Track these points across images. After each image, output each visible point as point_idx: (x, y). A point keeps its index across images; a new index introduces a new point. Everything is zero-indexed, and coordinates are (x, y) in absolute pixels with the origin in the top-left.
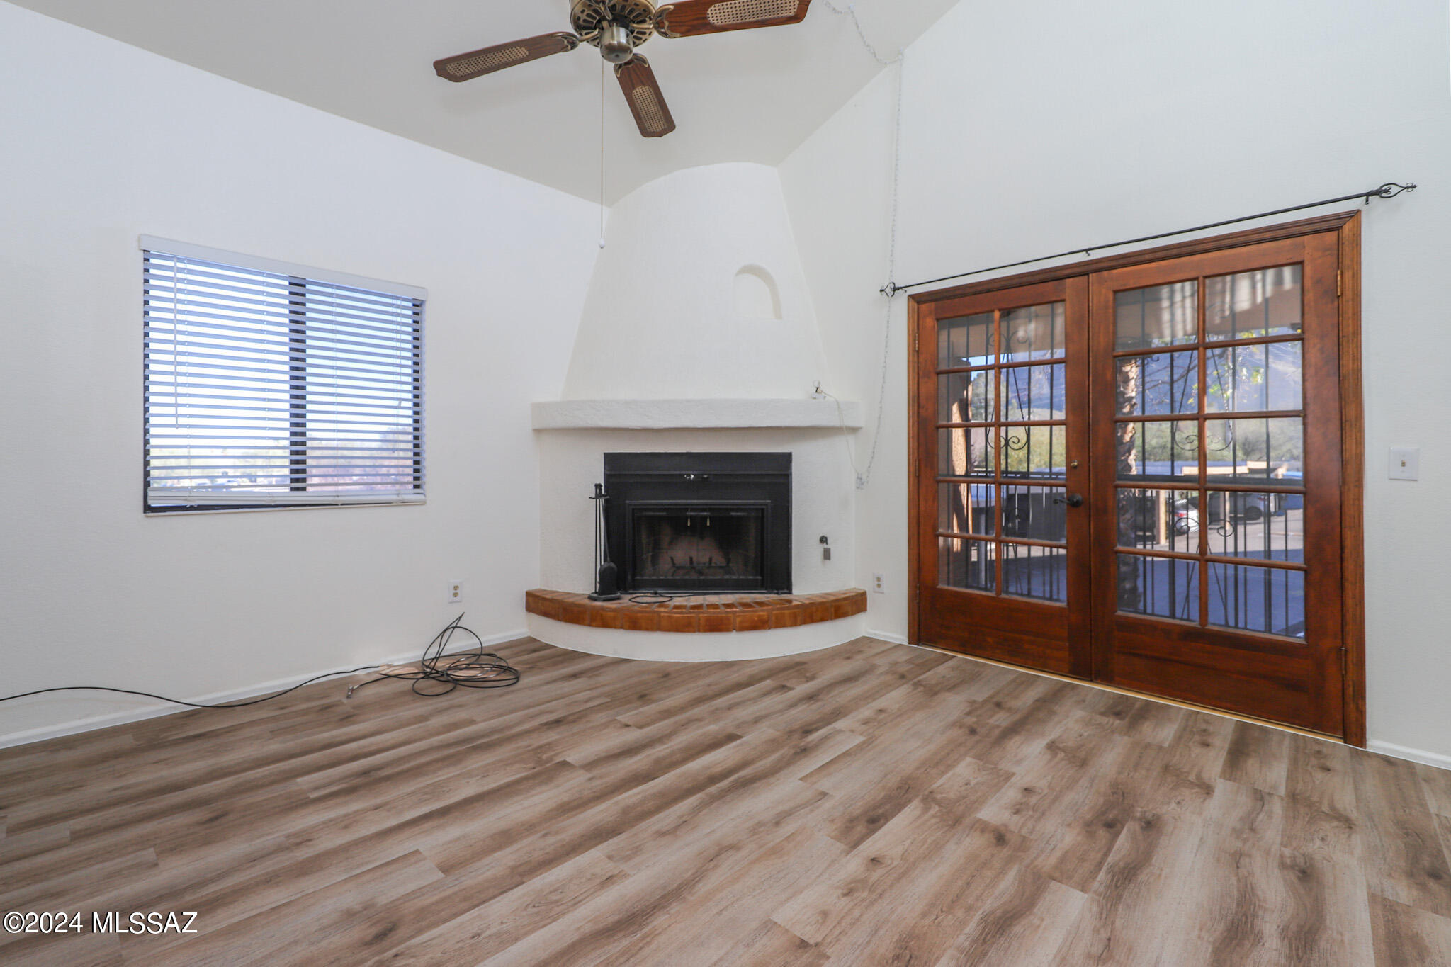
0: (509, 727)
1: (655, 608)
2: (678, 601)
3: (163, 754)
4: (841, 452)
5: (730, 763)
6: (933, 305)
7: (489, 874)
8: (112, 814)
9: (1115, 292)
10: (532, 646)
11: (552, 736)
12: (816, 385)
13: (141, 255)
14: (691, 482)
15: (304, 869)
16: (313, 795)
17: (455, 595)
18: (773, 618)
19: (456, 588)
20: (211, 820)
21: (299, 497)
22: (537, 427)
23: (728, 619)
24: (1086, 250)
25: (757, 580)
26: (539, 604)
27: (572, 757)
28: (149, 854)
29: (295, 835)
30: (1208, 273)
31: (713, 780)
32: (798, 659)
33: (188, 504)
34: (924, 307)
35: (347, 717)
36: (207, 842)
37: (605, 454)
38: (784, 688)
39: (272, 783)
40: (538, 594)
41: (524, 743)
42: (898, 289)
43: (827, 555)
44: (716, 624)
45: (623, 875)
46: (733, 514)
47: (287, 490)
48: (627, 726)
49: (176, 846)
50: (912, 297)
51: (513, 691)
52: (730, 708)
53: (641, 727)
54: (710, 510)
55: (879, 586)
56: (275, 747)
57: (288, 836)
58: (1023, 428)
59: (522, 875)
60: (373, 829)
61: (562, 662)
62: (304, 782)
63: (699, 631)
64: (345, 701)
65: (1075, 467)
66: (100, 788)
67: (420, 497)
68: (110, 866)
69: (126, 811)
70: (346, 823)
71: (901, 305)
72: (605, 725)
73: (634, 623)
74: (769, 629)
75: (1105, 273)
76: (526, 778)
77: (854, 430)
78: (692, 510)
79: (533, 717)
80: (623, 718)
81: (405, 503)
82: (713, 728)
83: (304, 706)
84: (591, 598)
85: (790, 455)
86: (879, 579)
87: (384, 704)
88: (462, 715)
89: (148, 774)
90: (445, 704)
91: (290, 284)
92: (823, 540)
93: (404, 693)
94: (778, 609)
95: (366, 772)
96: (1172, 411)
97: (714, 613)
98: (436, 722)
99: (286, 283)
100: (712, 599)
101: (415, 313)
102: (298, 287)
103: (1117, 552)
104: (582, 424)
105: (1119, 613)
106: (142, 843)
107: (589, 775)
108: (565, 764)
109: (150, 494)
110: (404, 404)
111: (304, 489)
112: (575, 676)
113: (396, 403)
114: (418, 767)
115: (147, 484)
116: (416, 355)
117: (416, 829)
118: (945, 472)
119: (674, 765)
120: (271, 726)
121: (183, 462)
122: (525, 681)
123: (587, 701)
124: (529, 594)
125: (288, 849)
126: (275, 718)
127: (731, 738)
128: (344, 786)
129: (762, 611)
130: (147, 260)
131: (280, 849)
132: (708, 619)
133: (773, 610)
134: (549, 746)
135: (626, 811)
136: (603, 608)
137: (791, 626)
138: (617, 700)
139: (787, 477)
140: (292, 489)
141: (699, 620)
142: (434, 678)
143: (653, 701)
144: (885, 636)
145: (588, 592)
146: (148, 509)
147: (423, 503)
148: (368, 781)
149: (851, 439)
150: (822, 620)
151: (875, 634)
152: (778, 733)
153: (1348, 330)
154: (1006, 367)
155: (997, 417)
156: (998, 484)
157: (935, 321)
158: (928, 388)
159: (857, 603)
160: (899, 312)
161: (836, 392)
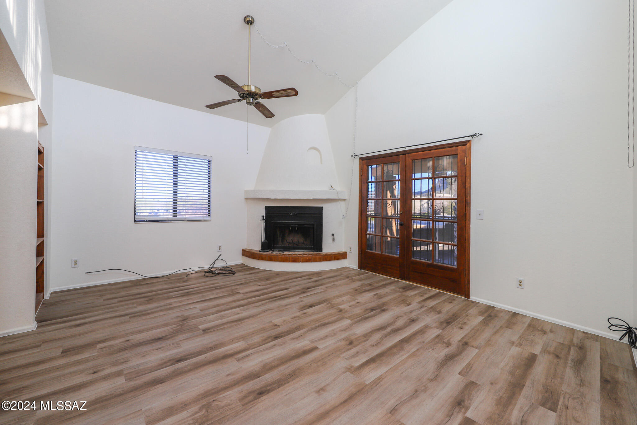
0: (227, 285)
1: (277, 254)
2: (286, 253)
3: (138, 287)
5: (282, 294)
6: (366, 161)
7: (211, 312)
8: (126, 298)
9: (412, 160)
10: (243, 266)
11: (238, 287)
12: (331, 185)
13: (135, 151)
14: (292, 216)
15: (169, 309)
16: (173, 297)
17: (220, 249)
18: (313, 259)
19: (220, 247)
20: (149, 300)
21: (175, 218)
22: (246, 198)
23: (298, 258)
24: (404, 147)
25: (312, 247)
26: (246, 253)
27: (241, 291)
28: (135, 305)
29: (169, 303)
30: (435, 156)
31: (275, 297)
32: (320, 272)
33: (145, 220)
34: (364, 161)
35: (185, 281)
36: (148, 304)
37: (265, 206)
38: (310, 278)
39: (164, 294)
40: (245, 250)
41: (230, 288)
42: (356, 156)
43: (334, 240)
44: (295, 260)
45: (242, 313)
46: (305, 226)
47: (172, 216)
48: (260, 285)
49: (141, 304)
50: (360, 158)
51: (232, 277)
52: (291, 283)
53: (263, 286)
54: (298, 224)
55: (350, 250)
56: (166, 286)
57: (167, 303)
58: (390, 201)
59: (218, 312)
60: (187, 303)
61: (249, 270)
62: (172, 294)
63: (290, 262)
64: (186, 277)
65: (402, 213)
66: (123, 293)
67: (210, 219)
68: (126, 307)
69: (129, 298)
70: (180, 302)
71: (357, 161)
72: (254, 285)
73: (271, 259)
74: (312, 262)
75: (410, 154)
76: (227, 295)
77: (345, 200)
78: (292, 224)
79: (235, 283)
80: (259, 284)
81: (205, 221)
82: (283, 287)
83: (174, 278)
84: (260, 251)
85: (322, 207)
86: (350, 248)
87: (196, 278)
88: (216, 281)
89: (134, 291)
90: (212, 279)
91: (173, 157)
92: (333, 235)
93: (202, 276)
94: (315, 256)
95: (188, 293)
96: (428, 197)
97: (294, 256)
98: (208, 283)
99: (172, 157)
100: (297, 253)
101: (209, 164)
102: (175, 157)
103: (412, 240)
104: (257, 197)
105: (412, 259)
106: (134, 303)
107: (244, 295)
108: (239, 293)
109: (136, 217)
110: (205, 191)
111: (177, 216)
112: (251, 274)
113: (203, 191)
114: (201, 292)
115: (135, 214)
116: (209, 176)
117: (197, 303)
118: (385, 215)
119: (267, 294)
120: (166, 282)
121: (144, 205)
122: (236, 275)
123: (252, 280)
124: (243, 250)
125: (166, 306)
126: (167, 281)
127: (286, 289)
128: (181, 295)
129: (309, 256)
130: (136, 153)
131: (164, 306)
132: (292, 258)
133: (313, 256)
134: (236, 289)
135: (249, 302)
136: (262, 254)
137: (319, 261)
138: (260, 280)
139: (321, 214)
140: (173, 216)
141: (290, 258)
142: (211, 273)
143: (270, 280)
144: (352, 267)
145: (259, 250)
146: (135, 221)
147: (210, 221)
148: (188, 294)
149: (343, 203)
150: (330, 260)
151: (349, 266)
152: (300, 289)
153: (467, 175)
154: (385, 181)
155: (383, 197)
156: (383, 218)
157: (365, 166)
158: (364, 187)
159: (343, 256)
160: (356, 163)
161: (338, 188)
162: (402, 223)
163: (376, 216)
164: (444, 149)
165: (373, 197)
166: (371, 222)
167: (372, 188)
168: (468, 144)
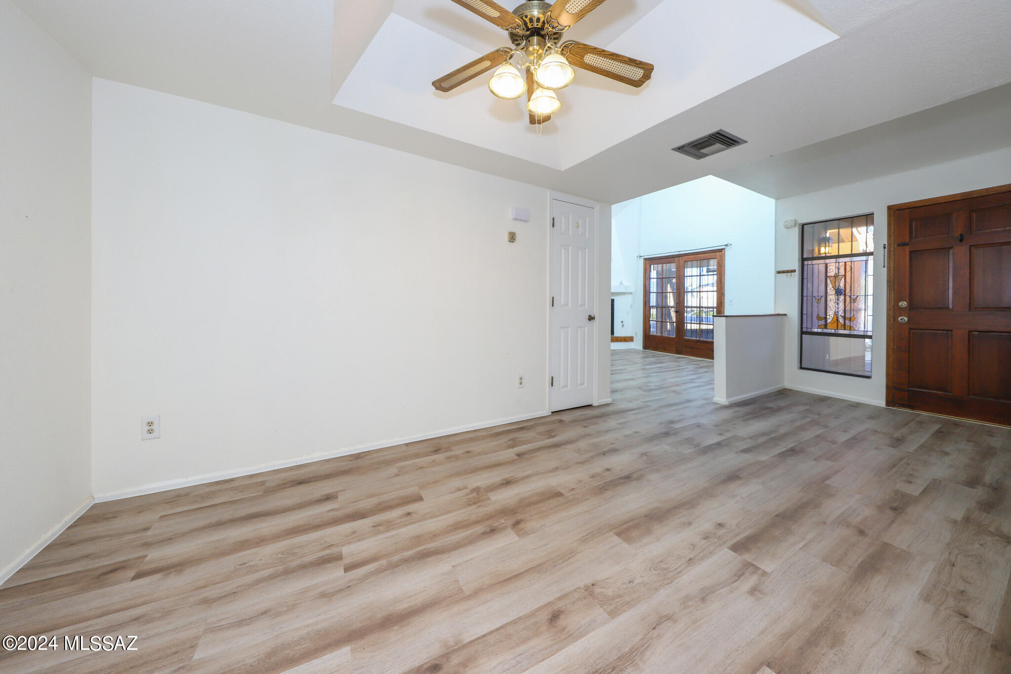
4: (629, 298)
6: (649, 261)
9: (685, 261)
12: (621, 281)
34: (647, 261)
42: (641, 256)
43: (623, 325)
50: (644, 259)
65: (678, 304)
71: (642, 261)
77: (631, 293)
85: (615, 299)
86: (636, 333)
92: (622, 322)
105: (685, 338)
139: (612, 305)
149: (630, 296)
153: (723, 273)
154: (664, 278)
155: (662, 291)
156: (663, 307)
157: (648, 266)
158: (647, 283)
159: (630, 339)
160: (641, 262)
161: (626, 283)
162: (678, 310)
163: (657, 307)
164: (706, 254)
165: (655, 291)
166: (653, 311)
167: (654, 283)
168: (723, 251)
